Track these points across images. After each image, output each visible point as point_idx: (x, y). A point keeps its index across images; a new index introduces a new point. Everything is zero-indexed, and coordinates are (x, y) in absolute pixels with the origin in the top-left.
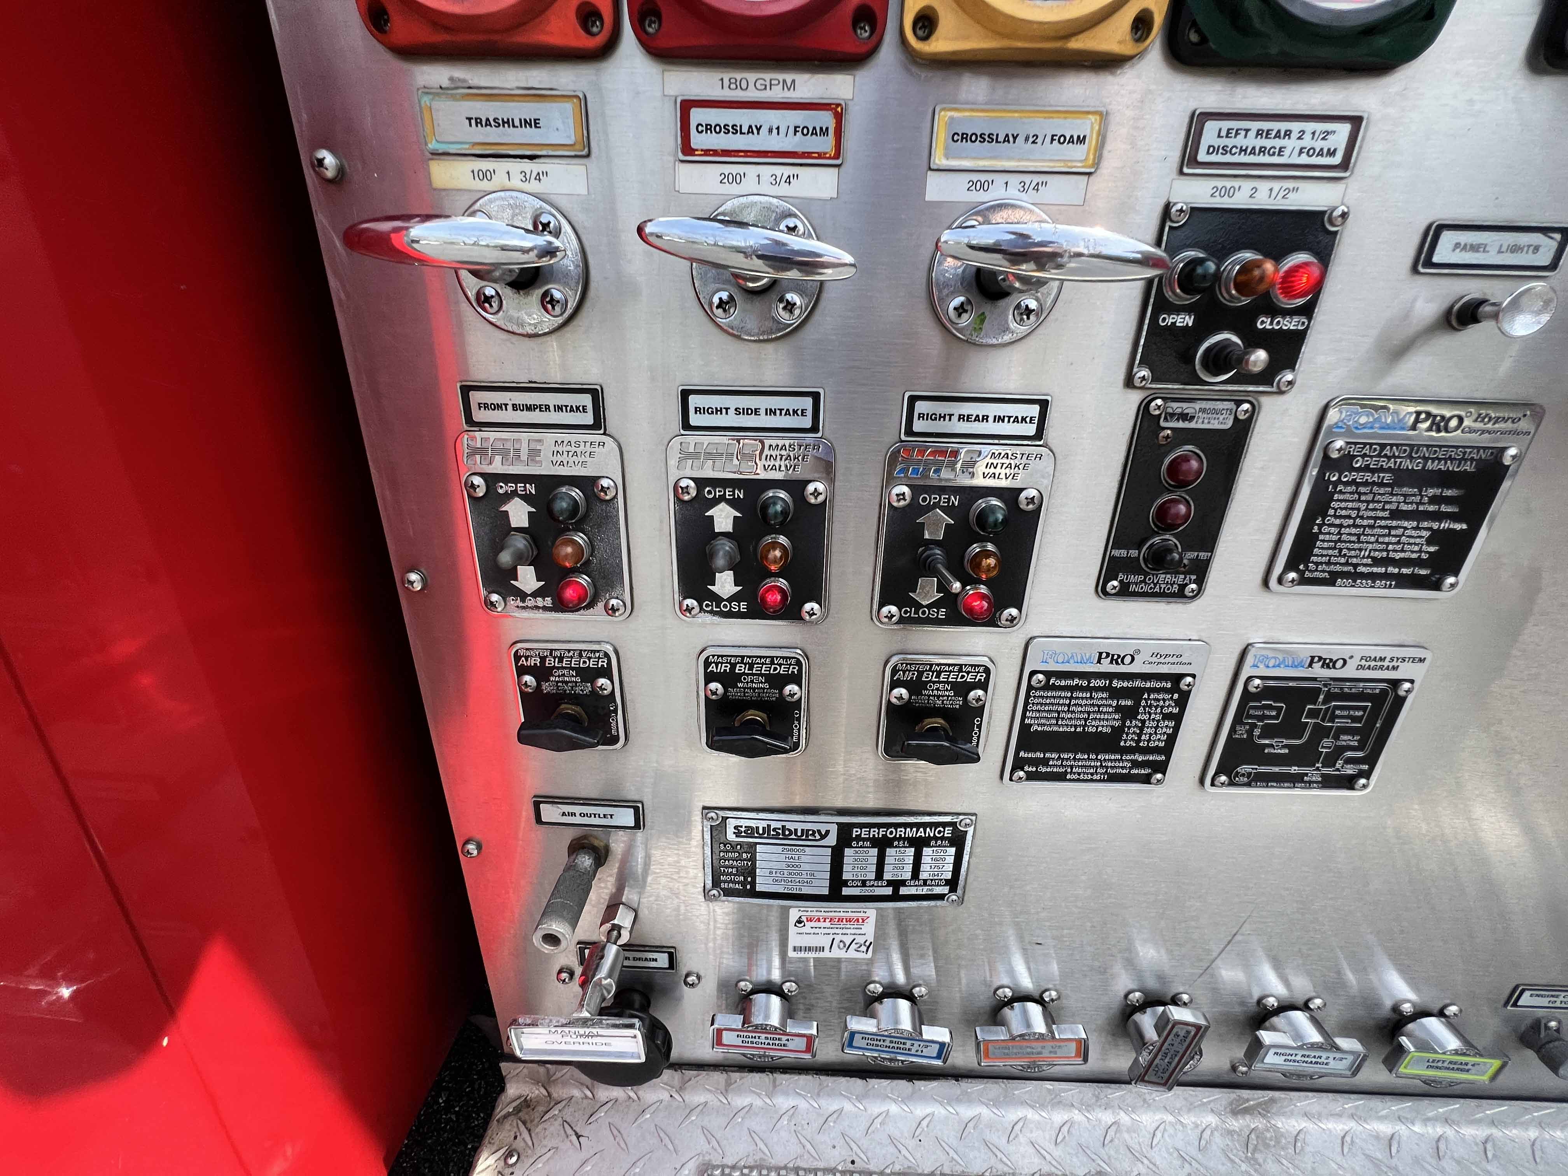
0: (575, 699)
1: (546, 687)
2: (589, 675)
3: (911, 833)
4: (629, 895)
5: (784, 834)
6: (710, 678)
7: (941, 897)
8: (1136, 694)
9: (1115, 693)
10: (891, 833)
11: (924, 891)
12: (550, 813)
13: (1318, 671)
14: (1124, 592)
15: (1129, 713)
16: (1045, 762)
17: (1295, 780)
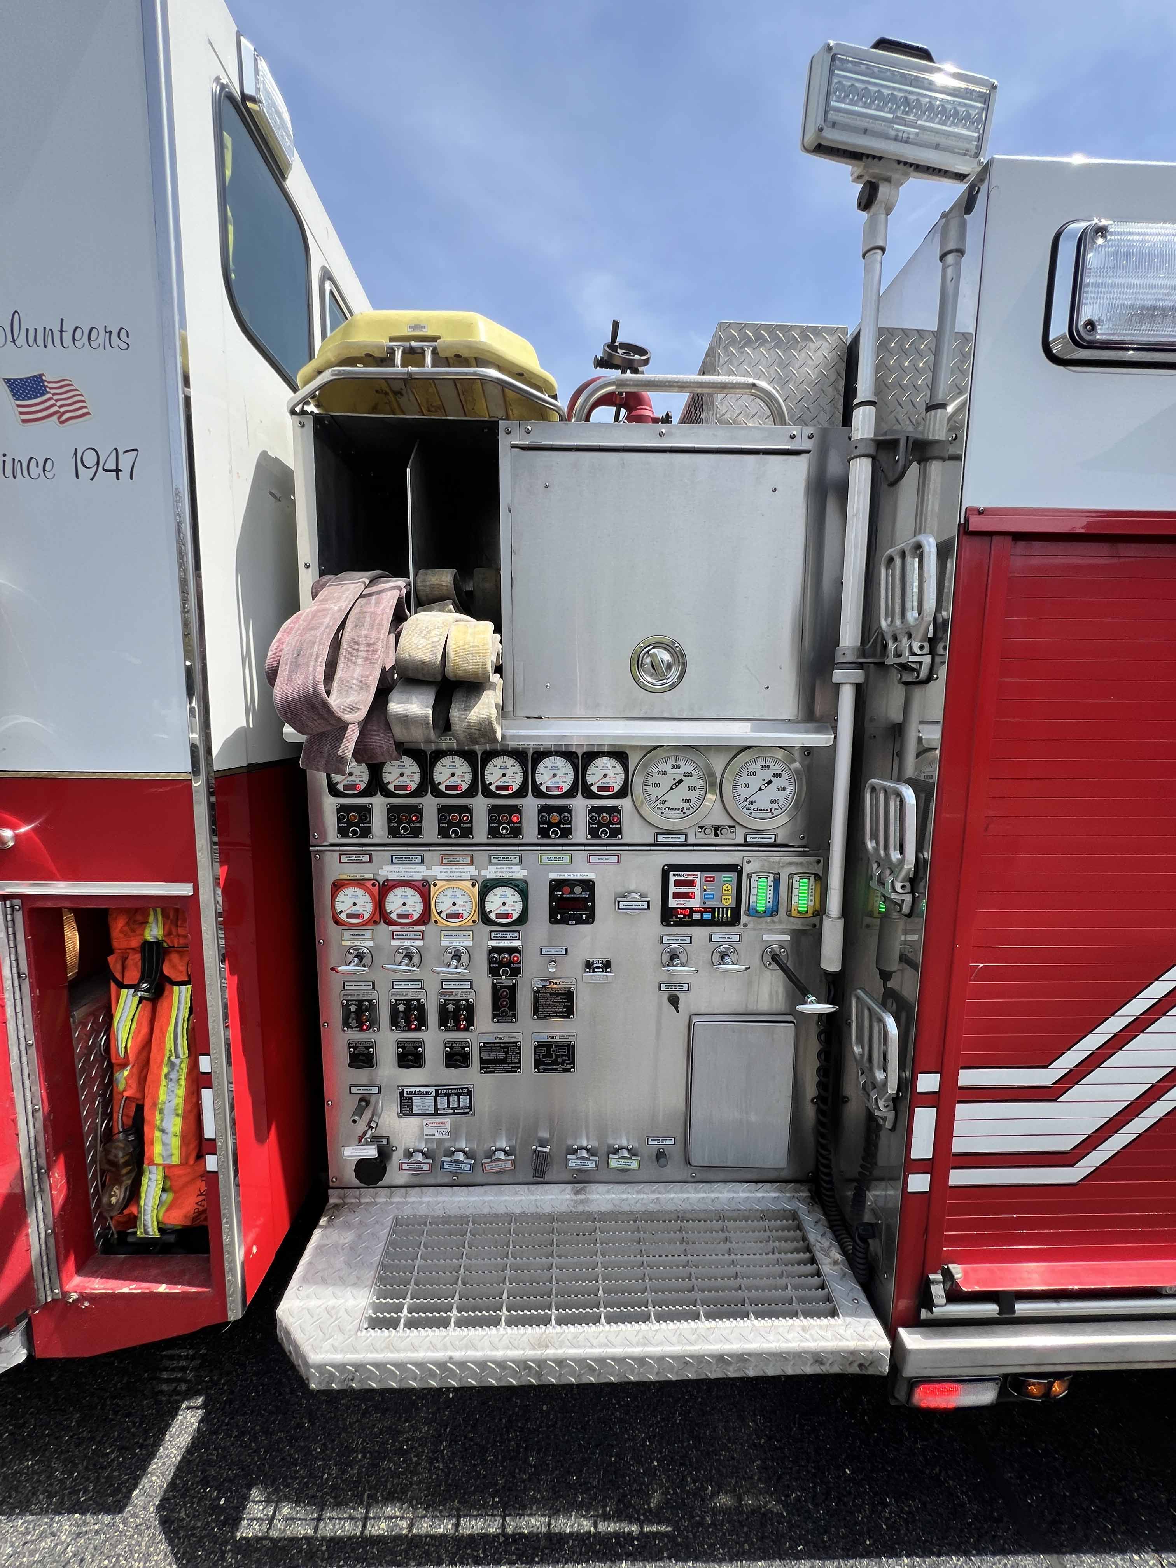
0: (363, 1055)
1: (356, 1052)
2: (368, 1048)
3: (456, 1091)
4: (375, 1118)
5: (420, 1093)
6: (398, 1047)
7: (467, 1113)
8: (507, 1047)
9: (502, 1048)
10: (450, 1091)
11: (462, 1111)
12: (354, 1090)
13: (550, 1040)
14: (498, 1022)
15: (507, 1053)
16: (488, 1068)
17: (556, 1070)
